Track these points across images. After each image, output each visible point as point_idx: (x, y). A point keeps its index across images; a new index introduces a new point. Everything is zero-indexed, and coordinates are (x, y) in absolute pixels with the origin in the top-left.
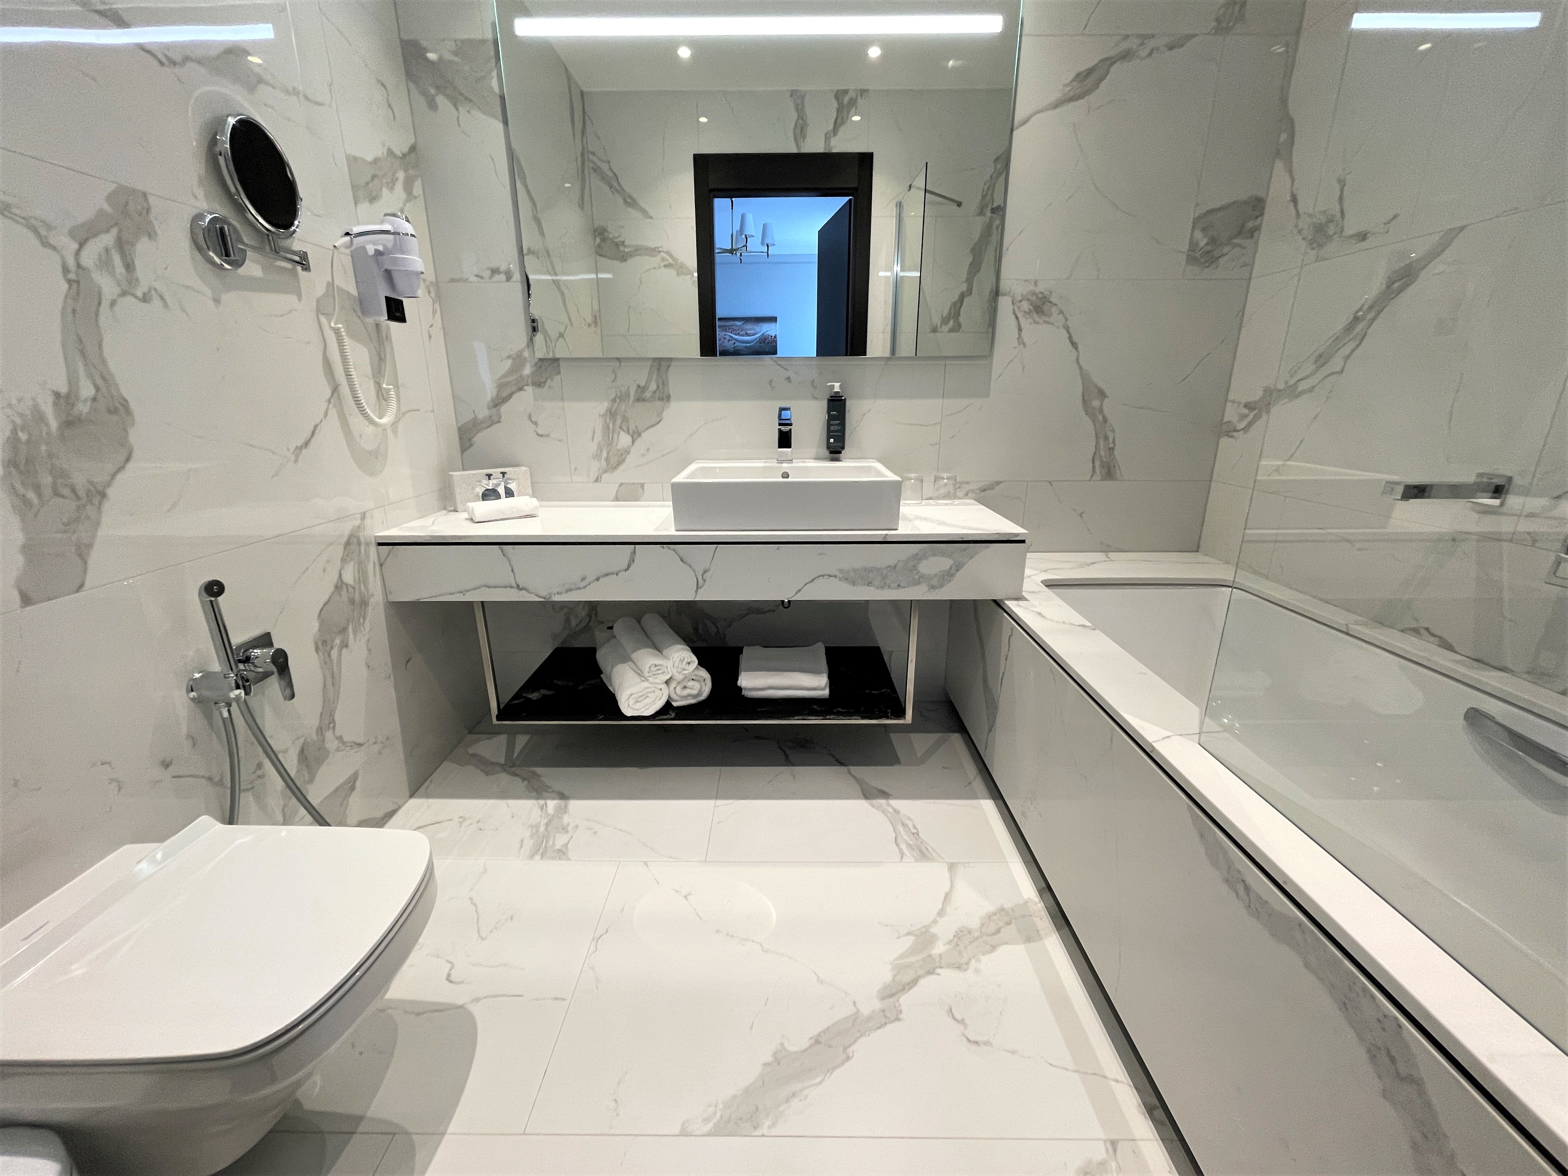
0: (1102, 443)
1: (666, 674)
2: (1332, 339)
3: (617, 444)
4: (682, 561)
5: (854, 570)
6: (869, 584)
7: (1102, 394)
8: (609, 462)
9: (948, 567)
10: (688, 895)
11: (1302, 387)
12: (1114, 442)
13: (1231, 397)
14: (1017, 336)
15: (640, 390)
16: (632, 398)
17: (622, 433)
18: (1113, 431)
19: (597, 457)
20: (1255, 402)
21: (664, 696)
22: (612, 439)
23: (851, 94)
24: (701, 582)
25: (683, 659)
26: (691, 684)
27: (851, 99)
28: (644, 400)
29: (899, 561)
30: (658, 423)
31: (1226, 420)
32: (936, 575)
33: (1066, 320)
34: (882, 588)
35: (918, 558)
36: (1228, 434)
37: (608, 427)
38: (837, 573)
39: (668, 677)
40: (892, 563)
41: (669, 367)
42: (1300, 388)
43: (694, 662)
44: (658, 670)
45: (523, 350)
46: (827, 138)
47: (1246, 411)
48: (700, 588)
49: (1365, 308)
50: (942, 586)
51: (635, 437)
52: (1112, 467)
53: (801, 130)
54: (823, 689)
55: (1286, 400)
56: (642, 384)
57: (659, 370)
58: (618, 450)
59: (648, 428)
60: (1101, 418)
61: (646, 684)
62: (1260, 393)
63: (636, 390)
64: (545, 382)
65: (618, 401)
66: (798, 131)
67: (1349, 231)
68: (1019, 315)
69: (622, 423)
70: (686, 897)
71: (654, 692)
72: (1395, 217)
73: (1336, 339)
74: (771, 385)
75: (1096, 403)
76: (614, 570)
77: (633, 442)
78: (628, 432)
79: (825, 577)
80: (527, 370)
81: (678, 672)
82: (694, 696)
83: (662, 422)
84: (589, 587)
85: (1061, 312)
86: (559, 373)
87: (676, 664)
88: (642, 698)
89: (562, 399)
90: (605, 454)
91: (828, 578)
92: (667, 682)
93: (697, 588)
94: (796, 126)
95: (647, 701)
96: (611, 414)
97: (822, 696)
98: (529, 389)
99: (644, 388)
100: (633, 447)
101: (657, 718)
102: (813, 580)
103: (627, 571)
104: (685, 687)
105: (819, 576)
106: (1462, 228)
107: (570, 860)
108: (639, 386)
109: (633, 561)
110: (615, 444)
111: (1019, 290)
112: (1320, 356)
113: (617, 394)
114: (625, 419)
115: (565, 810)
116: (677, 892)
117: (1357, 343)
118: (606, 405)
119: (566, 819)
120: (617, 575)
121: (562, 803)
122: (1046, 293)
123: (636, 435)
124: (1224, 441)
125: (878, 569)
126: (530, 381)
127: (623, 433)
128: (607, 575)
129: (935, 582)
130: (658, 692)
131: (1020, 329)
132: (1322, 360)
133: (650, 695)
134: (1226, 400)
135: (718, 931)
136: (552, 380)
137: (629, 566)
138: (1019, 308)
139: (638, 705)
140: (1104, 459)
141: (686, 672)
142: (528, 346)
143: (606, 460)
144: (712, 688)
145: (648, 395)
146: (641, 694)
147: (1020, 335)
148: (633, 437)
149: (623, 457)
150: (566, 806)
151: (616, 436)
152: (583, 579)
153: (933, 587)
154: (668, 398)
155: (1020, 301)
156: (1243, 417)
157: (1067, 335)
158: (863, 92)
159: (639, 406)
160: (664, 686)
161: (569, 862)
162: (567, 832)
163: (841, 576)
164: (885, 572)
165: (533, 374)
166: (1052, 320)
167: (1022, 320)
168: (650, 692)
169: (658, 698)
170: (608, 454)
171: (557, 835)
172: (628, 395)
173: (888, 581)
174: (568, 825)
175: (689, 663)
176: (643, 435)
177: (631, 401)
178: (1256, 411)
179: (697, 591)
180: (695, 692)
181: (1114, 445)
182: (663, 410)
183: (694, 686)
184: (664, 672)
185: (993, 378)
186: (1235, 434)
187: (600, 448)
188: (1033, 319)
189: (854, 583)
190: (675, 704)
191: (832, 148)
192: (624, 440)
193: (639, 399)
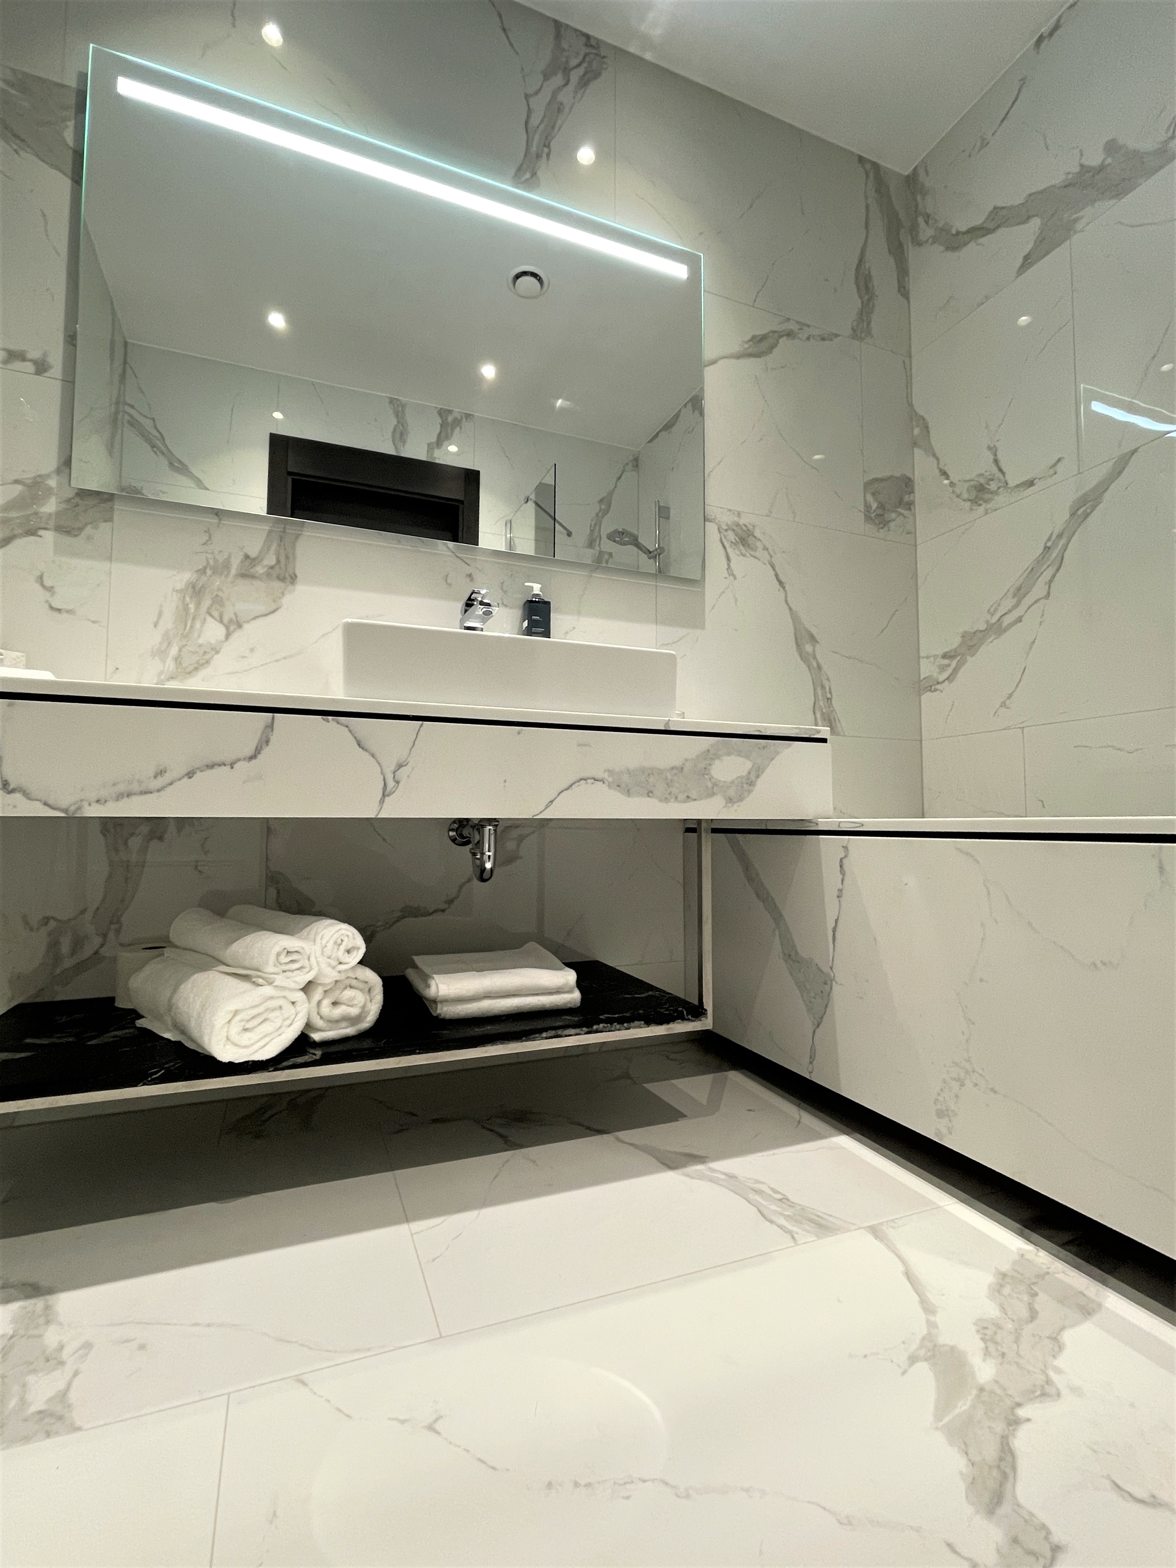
0: (819, 692)
1: (307, 970)
2: (1027, 572)
3: (199, 636)
4: (359, 745)
5: (628, 771)
6: (650, 794)
7: (813, 639)
8: (180, 663)
9: (745, 773)
10: (436, 1420)
11: (1007, 620)
12: (830, 693)
13: (922, 654)
14: (727, 567)
15: (247, 563)
16: (233, 571)
17: (209, 619)
18: (828, 680)
19: (160, 653)
20: (955, 650)
21: (300, 1016)
22: (192, 627)
23: (456, 415)
24: (391, 784)
25: (339, 941)
26: (348, 993)
27: (455, 420)
28: (253, 577)
29: (686, 760)
30: (273, 612)
31: (922, 677)
32: (732, 782)
33: (771, 557)
34: (666, 800)
35: (709, 756)
36: (930, 689)
37: (186, 608)
38: (606, 775)
39: (309, 977)
40: (677, 763)
41: (297, 537)
42: (1005, 624)
43: (358, 948)
44: (292, 961)
45: (48, 476)
46: (430, 447)
47: (946, 662)
48: (388, 795)
49: (1054, 537)
50: (741, 799)
51: (232, 628)
52: (833, 720)
53: (400, 434)
54: (570, 991)
55: (993, 637)
56: (253, 553)
57: (281, 539)
58: (200, 646)
59: (254, 619)
60: (815, 665)
61: (267, 990)
62: (957, 640)
63: (242, 562)
64: (81, 529)
65: (209, 572)
66: (398, 435)
67: (1013, 480)
68: (727, 545)
69: (211, 605)
70: (431, 1428)
71: (281, 1007)
72: (1059, 460)
73: (1032, 569)
74: (446, 581)
75: (809, 648)
76: (228, 757)
77: (228, 636)
78: (221, 621)
79: (589, 781)
80: (50, 507)
81: (330, 965)
82: (353, 1020)
83: (279, 611)
84: (169, 789)
85: (765, 549)
86: (110, 519)
87: (328, 951)
88: (255, 1022)
89: (110, 559)
90: (174, 651)
91: (593, 783)
92: (308, 988)
93: (384, 795)
94: (395, 430)
95: (267, 1028)
96: (196, 590)
97: (569, 1002)
98: (49, 536)
99: (254, 559)
100: (227, 643)
101: (285, 1064)
102: (571, 786)
103: (254, 761)
104: (335, 1004)
105: (581, 779)
106: (1135, 451)
107: (79, 1429)
108: (247, 557)
109: (267, 742)
110: (196, 635)
111: (726, 519)
112: (1019, 589)
113: (208, 562)
114: (218, 601)
115: (48, 1315)
116: (403, 1422)
117: (1056, 567)
118: (187, 576)
119: (51, 1337)
120: (232, 768)
121: (37, 1304)
122: (750, 527)
123: (234, 625)
124: (926, 697)
125: (660, 772)
126: (52, 524)
127: (213, 621)
128: (211, 766)
129: (732, 792)
130: (289, 1010)
131: (728, 559)
132: (1020, 592)
133: (271, 1015)
134: (919, 657)
135: (550, 1485)
136: (96, 528)
137: (258, 751)
138: (725, 537)
139: (246, 1038)
140: (824, 711)
141: (342, 967)
142: (58, 471)
143: (176, 659)
144: (383, 1006)
145: (260, 570)
146: (254, 1012)
147: (729, 565)
148: (227, 628)
149: (207, 657)
150: (47, 1308)
151: (198, 625)
152: (160, 773)
153: (730, 801)
154: (293, 579)
155: (726, 530)
156: (942, 668)
157: (773, 573)
158: (468, 416)
159: (244, 586)
160: (301, 995)
161: (79, 1434)
162: (62, 1363)
163: (610, 779)
164: (669, 775)
165: (58, 514)
166: (757, 554)
167: (729, 550)
168: (273, 1010)
169: (288, 1022)
170: (180, 650)
171: (31, 1379)
172: (227, 565)
173: (674, 790)
174: (61, 1347)
175: (348, 952)
176: (246, 626)
177: (231, 576)
178: (959, 658)
179: (382, 801)
180: (354, 1011)
181: (832, 696)
182: (283, 594)
183: (354, 998)
184: (302, 968)
185: (707, 610)
186: (938, 687)
187: (167, 640)
188: (740, 551)
189: (628, 793)
190: (316, 1037)
191: (435, 458)
192: (213, 631)
193: (245, 575)
